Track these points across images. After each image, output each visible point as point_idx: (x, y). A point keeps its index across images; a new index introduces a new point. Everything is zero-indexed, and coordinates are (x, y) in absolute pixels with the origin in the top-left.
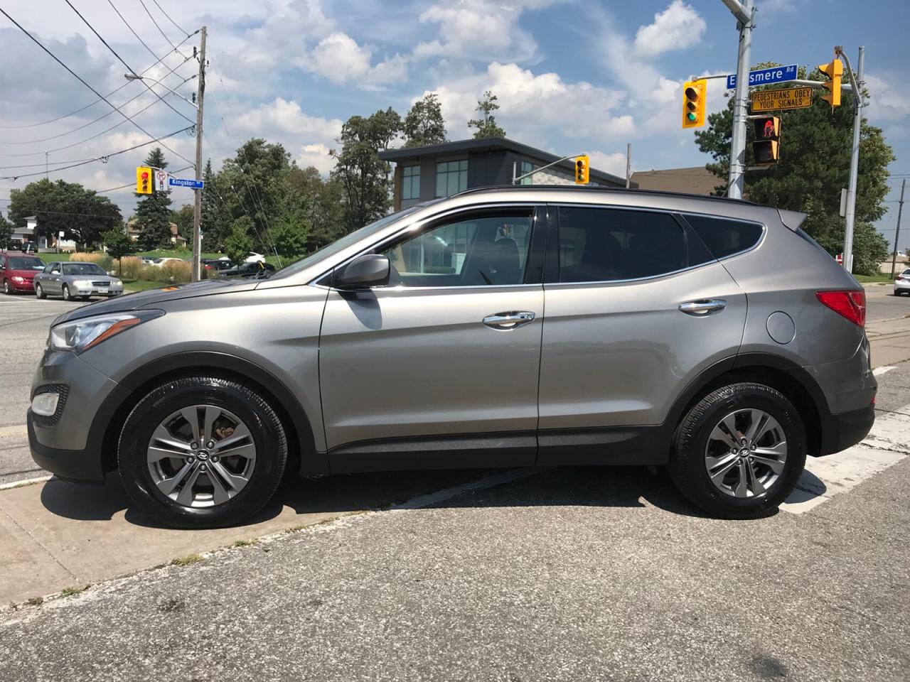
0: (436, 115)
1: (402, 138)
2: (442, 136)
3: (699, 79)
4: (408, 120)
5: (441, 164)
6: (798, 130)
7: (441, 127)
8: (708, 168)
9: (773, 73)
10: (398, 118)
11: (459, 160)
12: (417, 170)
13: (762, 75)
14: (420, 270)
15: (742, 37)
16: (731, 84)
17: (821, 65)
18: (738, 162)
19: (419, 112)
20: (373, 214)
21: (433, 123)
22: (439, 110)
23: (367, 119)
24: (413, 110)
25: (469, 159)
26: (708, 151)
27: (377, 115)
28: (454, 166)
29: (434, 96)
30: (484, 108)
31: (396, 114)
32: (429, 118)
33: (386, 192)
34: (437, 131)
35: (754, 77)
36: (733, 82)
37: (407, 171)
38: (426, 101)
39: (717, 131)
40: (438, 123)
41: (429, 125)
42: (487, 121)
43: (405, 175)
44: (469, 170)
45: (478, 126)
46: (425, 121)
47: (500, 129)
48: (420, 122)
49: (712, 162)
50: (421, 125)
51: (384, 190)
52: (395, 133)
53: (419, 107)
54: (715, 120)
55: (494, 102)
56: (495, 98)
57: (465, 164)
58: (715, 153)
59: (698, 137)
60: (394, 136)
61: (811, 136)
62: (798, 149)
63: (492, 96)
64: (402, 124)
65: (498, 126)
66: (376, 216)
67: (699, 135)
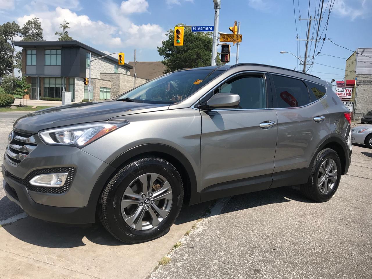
0: (39, 28)
1: (21, 36)
2: (42, 37)
3: (181, 26)
4: (24, 28)
5: (47, 50)
6: (195, 51)
7: (41, 33)
8: (162, 62)
9: (209, 28)
10: (17, 26)
11: (57, 50)
12: (35, 52)
13: (205, 28)
14: (37, 98)
15: (216, 12)
16: (193, 30)
17: (230, 27)
18: (215, 61)
19: (30, 25)
20: (5, 71)
21: (37, 31)
22: (40, 26)
23: (1, 25)
24: (26, 24)
25: (61, 49)
26: (162, 55)
27: (7, 24)
28: (54, 52)
29: (37, 18)
30: (63, 27)
31: (17, 25)
32: (35, 28)
33: (12, 61)
34: (39, 35)
35: (202, 28)
36: (194, 29)
37: (29, 52)
38: (33, 21)
39: (165, 48)
40: (39, 31)
41: (35, 31)
42: (64, 33)
43: (28, 54)
44: (62, 54)
45: (60, 35)
46: (33, 30)
47: (71, 37)
48: (30, 30)
49: (164, 60)
50: (31, 31)
51: (11, 60)
52: (17, 34)
53: (29, 23)
54: (165, 43)
55: (67, 25)
56: (68, 23)
57: (59, 52)
58: (164, 56)
59: (158, 49)
60: (16, 35)
61: (200, 53)
62: (195, 58)
63: (67, 22)
64: (21, 30)
65: (70, 36)
66: (7, 72)
67: (159, 48)
